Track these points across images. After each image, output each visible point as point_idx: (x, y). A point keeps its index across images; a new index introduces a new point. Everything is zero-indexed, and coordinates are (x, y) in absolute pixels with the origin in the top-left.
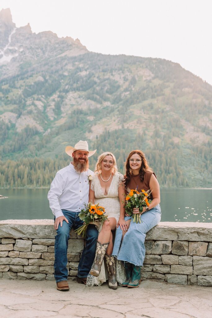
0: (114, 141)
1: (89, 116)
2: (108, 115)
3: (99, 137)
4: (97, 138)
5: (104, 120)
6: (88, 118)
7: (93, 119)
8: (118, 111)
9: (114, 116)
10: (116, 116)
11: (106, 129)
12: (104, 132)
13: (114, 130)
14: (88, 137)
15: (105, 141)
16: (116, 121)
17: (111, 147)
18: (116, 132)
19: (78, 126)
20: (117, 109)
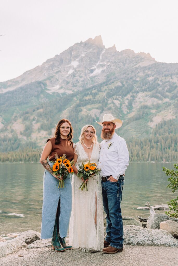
0: (168, 128)
1: (152, 110)
2: (166, 108)
3: (157, 125)
4: (156, 126)
5: (162, 112)
6: (151, 111)
7: (155, 112)
8: (174, 105)
9: (170, 109)
10: (172, 109)
11: (163, 119)
12: (161, 122)
13: (169, 119)
14: (150, 125)
15: (162, 128)
16: (172, 113)
17: (165, 132)
18: (170, 121)
19: (143, 118)
20: (173, 104)
